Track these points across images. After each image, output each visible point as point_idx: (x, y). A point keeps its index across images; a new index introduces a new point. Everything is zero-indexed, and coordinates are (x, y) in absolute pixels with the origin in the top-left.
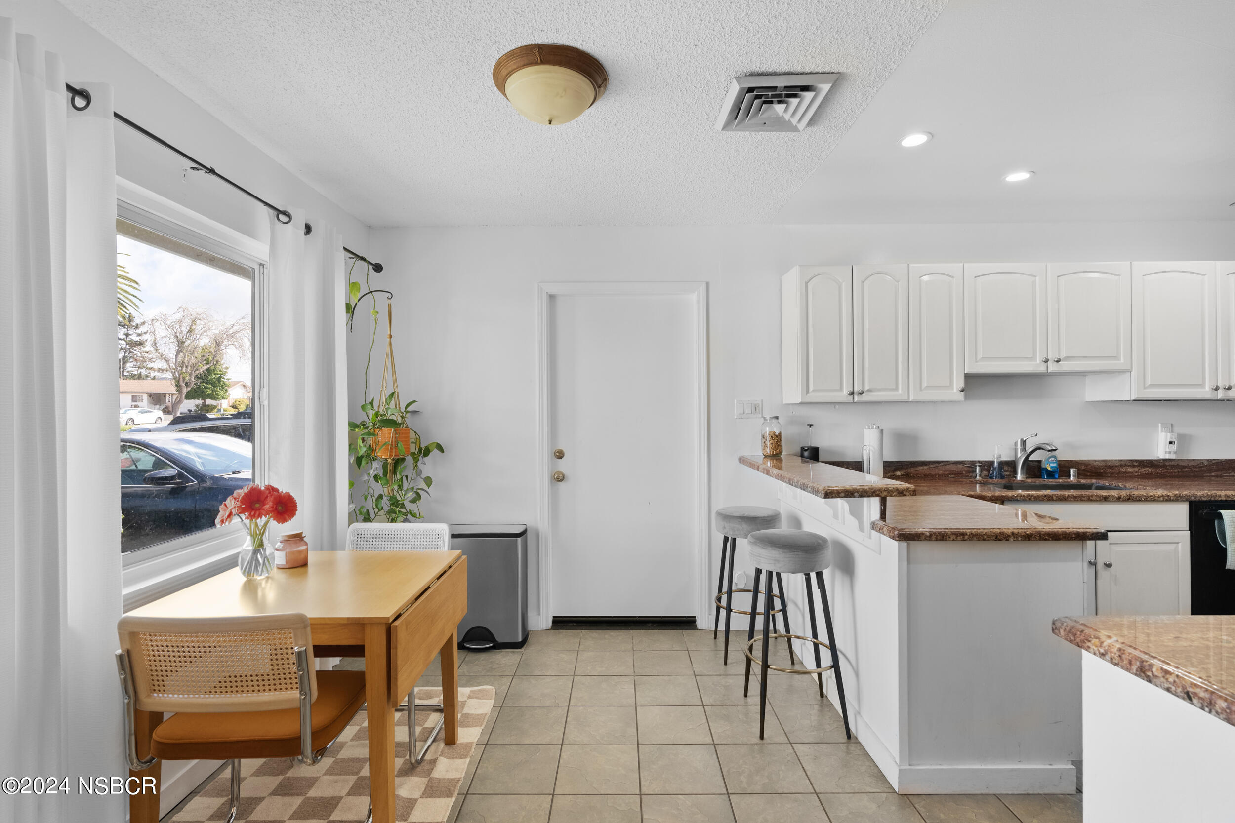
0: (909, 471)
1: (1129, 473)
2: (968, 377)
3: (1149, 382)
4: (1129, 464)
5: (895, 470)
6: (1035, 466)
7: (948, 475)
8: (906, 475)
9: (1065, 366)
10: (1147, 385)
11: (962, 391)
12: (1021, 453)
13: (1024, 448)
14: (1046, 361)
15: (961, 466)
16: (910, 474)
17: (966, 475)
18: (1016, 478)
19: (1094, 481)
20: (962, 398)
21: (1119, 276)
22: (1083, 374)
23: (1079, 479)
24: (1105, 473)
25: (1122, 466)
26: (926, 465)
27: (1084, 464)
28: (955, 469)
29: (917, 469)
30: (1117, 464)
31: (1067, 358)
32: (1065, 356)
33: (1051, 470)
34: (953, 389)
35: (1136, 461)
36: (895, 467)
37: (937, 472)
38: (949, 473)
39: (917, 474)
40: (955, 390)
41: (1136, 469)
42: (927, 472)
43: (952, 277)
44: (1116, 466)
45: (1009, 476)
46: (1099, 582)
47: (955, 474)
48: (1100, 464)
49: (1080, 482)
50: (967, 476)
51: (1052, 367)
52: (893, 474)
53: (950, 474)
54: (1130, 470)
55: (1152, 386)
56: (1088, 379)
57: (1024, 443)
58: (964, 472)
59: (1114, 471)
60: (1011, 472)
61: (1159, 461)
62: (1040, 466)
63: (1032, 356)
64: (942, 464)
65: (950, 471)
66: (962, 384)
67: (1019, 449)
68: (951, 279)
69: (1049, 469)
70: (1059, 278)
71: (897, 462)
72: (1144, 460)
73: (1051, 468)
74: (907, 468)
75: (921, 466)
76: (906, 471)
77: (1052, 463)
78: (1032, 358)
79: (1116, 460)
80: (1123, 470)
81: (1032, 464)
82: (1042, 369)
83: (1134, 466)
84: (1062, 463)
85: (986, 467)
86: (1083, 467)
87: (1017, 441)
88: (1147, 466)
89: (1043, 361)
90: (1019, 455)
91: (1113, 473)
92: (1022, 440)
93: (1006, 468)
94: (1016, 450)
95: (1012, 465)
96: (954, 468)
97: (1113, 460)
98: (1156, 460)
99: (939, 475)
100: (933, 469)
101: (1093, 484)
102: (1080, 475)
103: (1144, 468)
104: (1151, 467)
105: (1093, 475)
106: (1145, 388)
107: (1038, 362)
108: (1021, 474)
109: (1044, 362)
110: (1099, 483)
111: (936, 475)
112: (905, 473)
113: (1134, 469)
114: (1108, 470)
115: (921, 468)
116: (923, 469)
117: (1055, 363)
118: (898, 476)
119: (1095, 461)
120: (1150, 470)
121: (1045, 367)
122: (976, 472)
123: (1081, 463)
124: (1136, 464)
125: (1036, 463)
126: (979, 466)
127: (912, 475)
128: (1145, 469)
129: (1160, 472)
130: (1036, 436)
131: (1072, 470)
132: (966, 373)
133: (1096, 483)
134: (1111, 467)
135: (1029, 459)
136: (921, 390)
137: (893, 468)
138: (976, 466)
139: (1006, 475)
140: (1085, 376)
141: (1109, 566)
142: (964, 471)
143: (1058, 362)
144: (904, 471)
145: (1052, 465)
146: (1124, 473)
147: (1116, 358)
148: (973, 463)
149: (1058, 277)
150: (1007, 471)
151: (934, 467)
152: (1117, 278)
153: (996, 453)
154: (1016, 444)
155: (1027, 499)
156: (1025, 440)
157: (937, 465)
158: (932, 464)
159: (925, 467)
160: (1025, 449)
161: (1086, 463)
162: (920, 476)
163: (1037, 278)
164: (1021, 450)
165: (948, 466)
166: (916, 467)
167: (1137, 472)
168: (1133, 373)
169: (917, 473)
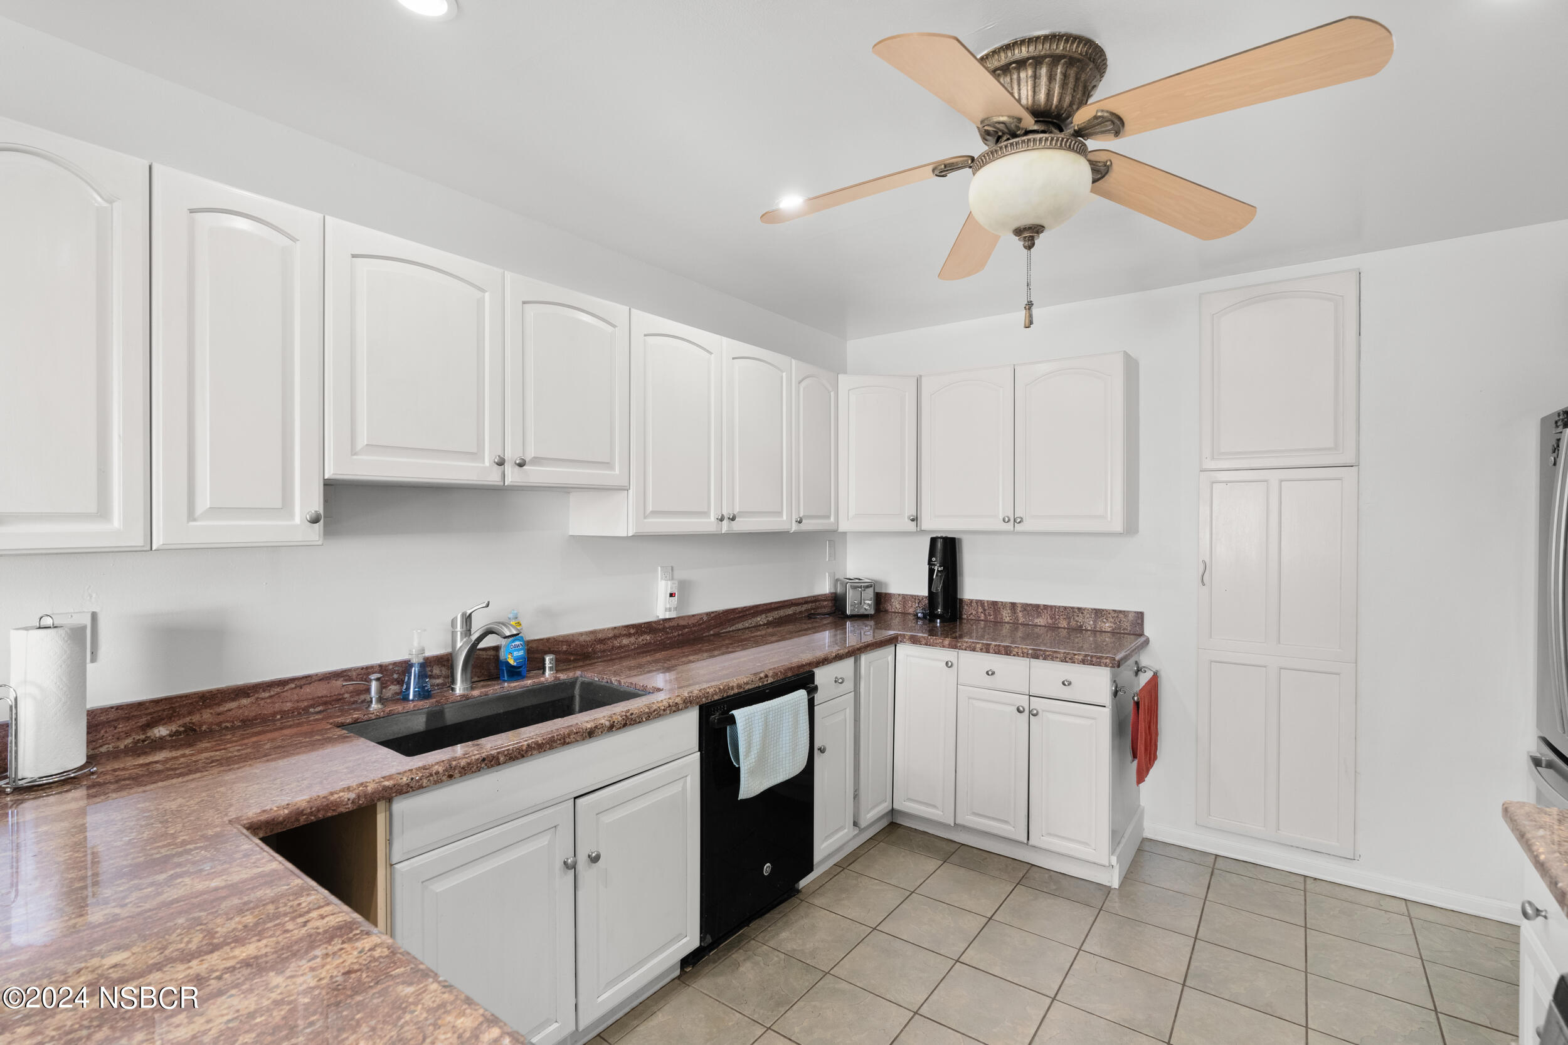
0: (196, 718)
1: (625, 646)
2: (332, 488)
3: (650, 508)
4: (625, 632)
5: (150, 725)
6: (489, 659)
7: (306, 709)
8: (185, 731)
9: (534, 475)
10: (648, 512)
11: (315, 520)
12: (461, 640)
13: (468, 632)
14: (501, 463)
15: (340, 683)
16: (201, 726)
17: (352, 700)
18: (453, 689)
19: (578, 673)
20: (317, 538)
21: (614, 326)
22: (565, 490)
23: (557, 671)
24: (594, 652)
25: (615, 637)
26: (248, 696)
27: (567, 641)
28: (325, 693)
29: (221, 709)
30: (610, 636)
31: (537, 461)
32: (533, 456)
33: (515, 664)
34: (291, 516)
35: (633, 626)
36: (149, 718)
37: (277, 707)
38: (311, 702)
39: (219, 724)
40: (297, 520)
41: (633, 639)
42: (249, 713)
43: (294, 240)
44: (609, 639)
45: (443, 684)
46: (580, 893)
47: (325, 703)
48: (588, 639)
49: (559, 679)
50: (355, 702)
51: (513, 476)
52: (142, 737)
53: (312, 706)
54: (625, 641)
55: (654, 513)
56: (574, 498)
57: (468, 619)
58: (346, 695)
59: (606, 647)
60: (446, 677)
61: (657, 622)
62: (497, 657)
63: (475, 451)
64: (293, 686)
65: (313, 699)
66: (316, 505)
67: (459, 634)
68: (289, 242)
69: (512, 662)
70: (526, 306)
71: (156, 702)
72: (642, 624)
73: (515, 660)
74: (190, 713)
75: (233, 700)
76: (188, 719)
77: (515, 651)
78: (476, 455)
79: (608, 629)
80: (616, 643)
81: (484, 655)
82: (493, 477)
83: (629, 635)
84: (534, 645)
85: (395, 676)
86: (565, 648)
87: (456, 618)
88: (645, 633)
89: (495, 462)
90: (459, 644)
91: (604, 651)
92: (463, 615)
93: (436, 671)
94: (454, 634)
95: (446, 661)
96: (322, 690)
97: (604, 630)
98: (655, 622)
99: (284, 714)
100: (269, 701)
101: (577, 678)
102: (559, 666)
103: (642, 636)
104: (648, 633)
105: (578, 658)
106: (645, 517)
107: (487, 463)
108: (462, 681)
109: (497, 464)
110: (585, 677)
111: (274, 714)
112: (184, 725)
113: (629, 639)
114: (598, 646)
115: (233, 705)
116: (239, 707)
117: (517, 467)
118: (162, 738)
119: (581, 634)
120: (648, 638)
121: (500, 474)
122: (368, 690)
123: (562, 641)
124: (632, 631)
125: (492, 653)
126: (378, 679)
127: (204, 728)
128: (642, 638)
129: (659, 639)
130: (487, 606)
131: (548, 659)
132: (326, 478)
133: (581, 676)
134: (602, 641)
135: (478, 647)
136: (191, 516)
137: (143, 720)
138: (371, 680)
139: (438, 685)
140: (569, 493)
141: (595, 859)
142: (347, 693)
143: (521, 465)
144: (181, 722)
145: (516, 654)
146: (619, 647)
147: (608, 465)
148: (365, 673)
149: (524, 303)
150: (438, 677)
151: (271, 697)
152: (610, 329)
153: (416, 644)
154: (453, 623)
155: (444, 778)
156: (470, 614)
157: (278, 690)
158: (264, 691)
159: (245, 701)
160: (470, 630)
161: (567, 640)
162: (228, 725)
163: (487, 295)
164: (461, 633)
165: (307, 689)
166: (219, 704)
167: (633, 644)
168: (631, 491)
169: (221, 718)
